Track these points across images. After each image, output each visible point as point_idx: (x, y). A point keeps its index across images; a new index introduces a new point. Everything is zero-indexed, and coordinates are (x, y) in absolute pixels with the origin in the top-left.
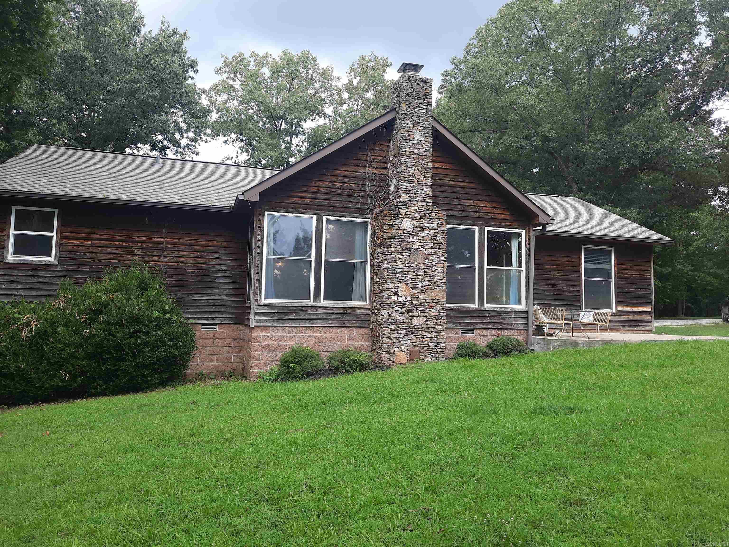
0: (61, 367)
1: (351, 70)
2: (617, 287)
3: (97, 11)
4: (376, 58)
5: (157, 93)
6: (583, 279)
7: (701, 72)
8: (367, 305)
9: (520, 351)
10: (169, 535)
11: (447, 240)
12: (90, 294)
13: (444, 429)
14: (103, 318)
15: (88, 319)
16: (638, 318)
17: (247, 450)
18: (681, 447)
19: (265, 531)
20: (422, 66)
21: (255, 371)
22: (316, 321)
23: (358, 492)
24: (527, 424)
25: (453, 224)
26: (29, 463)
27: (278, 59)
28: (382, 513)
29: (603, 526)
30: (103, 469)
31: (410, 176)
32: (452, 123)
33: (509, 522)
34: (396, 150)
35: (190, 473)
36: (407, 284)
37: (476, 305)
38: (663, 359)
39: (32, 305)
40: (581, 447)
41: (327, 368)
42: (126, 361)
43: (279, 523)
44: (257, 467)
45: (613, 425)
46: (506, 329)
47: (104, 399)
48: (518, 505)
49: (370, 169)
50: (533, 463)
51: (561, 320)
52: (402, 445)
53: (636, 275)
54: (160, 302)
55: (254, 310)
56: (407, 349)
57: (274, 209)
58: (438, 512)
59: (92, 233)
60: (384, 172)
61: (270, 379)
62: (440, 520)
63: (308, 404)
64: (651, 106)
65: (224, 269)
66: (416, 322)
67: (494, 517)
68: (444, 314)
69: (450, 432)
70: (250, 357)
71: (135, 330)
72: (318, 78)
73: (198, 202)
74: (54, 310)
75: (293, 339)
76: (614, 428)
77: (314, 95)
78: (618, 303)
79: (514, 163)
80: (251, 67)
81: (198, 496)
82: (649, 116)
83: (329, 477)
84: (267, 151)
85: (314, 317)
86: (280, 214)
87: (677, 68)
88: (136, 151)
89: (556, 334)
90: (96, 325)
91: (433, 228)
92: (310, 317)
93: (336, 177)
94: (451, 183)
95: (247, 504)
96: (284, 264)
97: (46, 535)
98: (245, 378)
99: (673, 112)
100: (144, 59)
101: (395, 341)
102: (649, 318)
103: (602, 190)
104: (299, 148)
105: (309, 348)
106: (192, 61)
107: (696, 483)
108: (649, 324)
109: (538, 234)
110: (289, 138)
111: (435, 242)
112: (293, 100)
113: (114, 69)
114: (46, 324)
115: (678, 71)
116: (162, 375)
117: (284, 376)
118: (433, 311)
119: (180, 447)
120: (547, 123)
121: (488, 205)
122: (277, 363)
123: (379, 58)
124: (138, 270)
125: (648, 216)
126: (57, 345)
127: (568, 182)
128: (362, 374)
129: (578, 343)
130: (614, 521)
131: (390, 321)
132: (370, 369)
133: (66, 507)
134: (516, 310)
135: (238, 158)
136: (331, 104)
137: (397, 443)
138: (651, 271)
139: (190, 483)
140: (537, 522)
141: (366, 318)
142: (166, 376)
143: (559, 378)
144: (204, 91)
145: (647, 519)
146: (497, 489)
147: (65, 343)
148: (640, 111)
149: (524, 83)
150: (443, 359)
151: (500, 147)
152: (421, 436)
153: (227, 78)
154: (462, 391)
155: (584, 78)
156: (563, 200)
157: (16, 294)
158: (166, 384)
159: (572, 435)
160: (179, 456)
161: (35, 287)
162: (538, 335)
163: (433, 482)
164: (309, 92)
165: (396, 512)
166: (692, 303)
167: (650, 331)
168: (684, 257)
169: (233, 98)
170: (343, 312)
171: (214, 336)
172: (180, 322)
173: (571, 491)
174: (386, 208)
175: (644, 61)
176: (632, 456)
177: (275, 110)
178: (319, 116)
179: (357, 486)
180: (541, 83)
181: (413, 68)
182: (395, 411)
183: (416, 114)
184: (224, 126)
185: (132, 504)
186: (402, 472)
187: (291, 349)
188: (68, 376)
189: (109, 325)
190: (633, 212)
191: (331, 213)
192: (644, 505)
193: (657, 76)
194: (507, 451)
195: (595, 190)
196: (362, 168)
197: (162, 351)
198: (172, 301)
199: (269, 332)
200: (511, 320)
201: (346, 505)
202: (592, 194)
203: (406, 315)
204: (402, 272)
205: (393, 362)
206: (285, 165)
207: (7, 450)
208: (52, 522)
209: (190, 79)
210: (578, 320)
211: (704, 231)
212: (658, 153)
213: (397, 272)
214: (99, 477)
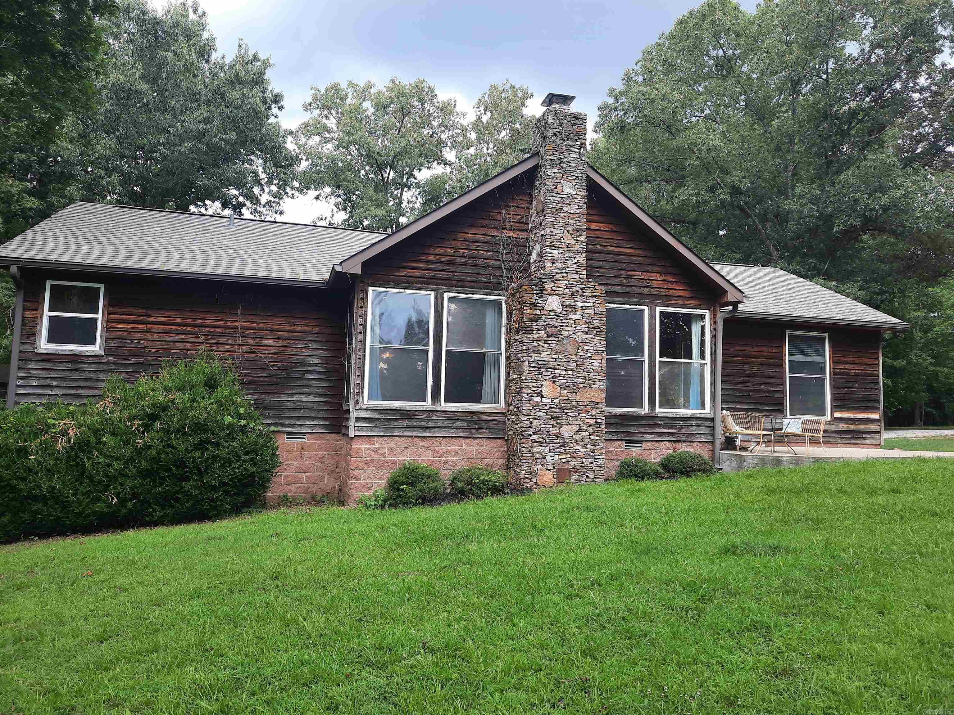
0: (106, 488)
1: (480, 103)
2: (834, 386)
3: (156, 31)
4: (512, 87)
5: (232, 135)
6: (788, 375)
7: (944, 101)
8: (502, 409)
9: (704, 471)
10: (246, 708)
11: (607, 324)
12: (144, 393)
13: (605, 573)
14: (161, 424)
15: (142, 425)
16: (862, 427)
17: (346, 598)
18: (925, 601)
19: (372, 705)
20: (573, 98)
21: (356, 494)
22: (434, 430)
23: (492, 655)
24: (715, 568)
25: (614, 303)
26: (67, 612)
27: (384, 90)
28: (525, 683)
29: (821, 704)
30: (161, 621)
31: (558, 240)
32: (613, 171)
33: (694, 698)
34: (540, 207)
35: (274, 626)
36: (554, 381)
37: (645, 409)
38: (896, 482)
39: (71, 408)
40: (788, 599)
41: (448, 491)
42: (189, 480)
43: (390, 695)
44: (359, 620)
45: (831, 569)
46: (684, 442)
47: (161, 530)
48: (705, 675)
49: (505, 231)
50: (725, 620)
51: (759, 429)
52: (549, 593)
53: (857, 369)
54: (233, 404)
55: (354, 414)
56: (554, 468)
57: (381, 284)
58: (599, 683)
59: (148, 316)
60: (523, 235)
61: (375, 505)
62: (602, 694)
63: (425, 538)
64: (877, 147)
65: (316, 361)
66: (567, 431)
67: (674, 691)
68: (603, 421)
69: (613, 577)
70: (348, 477)
71: (201, 440)
72: (436, 114)
73: (282, 275)
74: (98, 414)
75: (405, 452)
76: (832, 574)
77: (432, 136)
78: (835, 408)
79: (694, 224)
80: (349, 101)
81: (284, 658)
82: (874, 160)
83: (455, 635)
84: (371, 209)
85: (432, 424)
86: (388, 289)
87: (911, 97)
88: (203, 210)
89: (751, 448)
90: (152, 434)
91: (588, 308)
92: (427, 424)
93: (461, 242)
94: (611, 249)
95: (347, 669)
96: (392, 355)
97: (90, 706)
98: (342, 503)
99: (906, 155)
100: (216, 92)
101: (538, 456)
102: (877, 428)
103: (812, 258)
104: (411, 205)
105: (425, 465)
106: (276, 95)
107: (947, 650)
108: (877, 436)
109: (727, 316)
110: (399, 191)
111: (590, 326)
112: (404, 142)
113: (178, 105)
114: (89, 433)
115: (913, 101)
116: (235, 499)
117: (393, 502)
118: (588, 417)
119: (259, 592)
120: (737, 171)
121: (661, 278)
122: (384, 483)
123: (517, 87)
124: (205, 363)
125: (875, 293)
126: (101, 459)
127: (767, 247)
128: (495, 500)
129: (782, 461)
130: (836, 698)
131: (531, 430)
132: (505, 494)
133: (115, 669)
134: (698, 416)
135: (334, 218)
136: (453, 147)
137: (543, 591)
138: (878, 365)
139: (273, 641)
140: (732, 698)
141: (501, 426)
142: (241, 499)
143: (756, 506)
144: (291, 133)
145: (881, 697)
146: (678, 654)
147: (111, 457)
148: (862, 154)
149: (707, 118)
150: (601, 480)
151: (676, 202)
152: (575, 582)
153: (319, 115)
154: (627, 523)
155: (786, 111)
156: (759, 271)
157: (50, 393)
158: (240, 511)
159: (776, 583)
160: (258, 604)
161: (75, 384)
162: (728, 450)
163: (592, 643)
164: (426, 132)
165: (544, 683)
166: (934, 408)
167: (878, 446)
168: (922, 347)
169: (327, 141)
170: (469, 418)
171: (302, 449)
172: (260, 430)
173: (776, 658)
174: (526, 282)
175: (867, 88)
176: (857, 612)
177: (380, 155)
178: (438, 163)
179: (491, 647)
180: (729, 118)
181: (562, 100)
182: (539, 549)
183: (566, 160)
184: (316, 177)
185: (199, 667)
186: (549, 629)
187: (402, 466)
188: (115, 500)
189: (168, 433)
190: (853, 287)
191: (454, 288)
192: (876, 678)
193: (883, 107)
194: (690, 603)
195: (802, 257)
196: (495, 230)
197: (235, 468)
198: (250, 403)
199: (373, 444)
200: (692, 430)
201: (477, 671)
202: (799, 263)
203: (552, 422)
204: (547, 366)
205: (536, 484)
206: (394, 226)
207: (38, 595)
208: (97, 689)
209: (273, 117)
210: (781, 429)
211: (948, 312)
212: (885, 209)
213: (541, 365)
214: (157, 631)
